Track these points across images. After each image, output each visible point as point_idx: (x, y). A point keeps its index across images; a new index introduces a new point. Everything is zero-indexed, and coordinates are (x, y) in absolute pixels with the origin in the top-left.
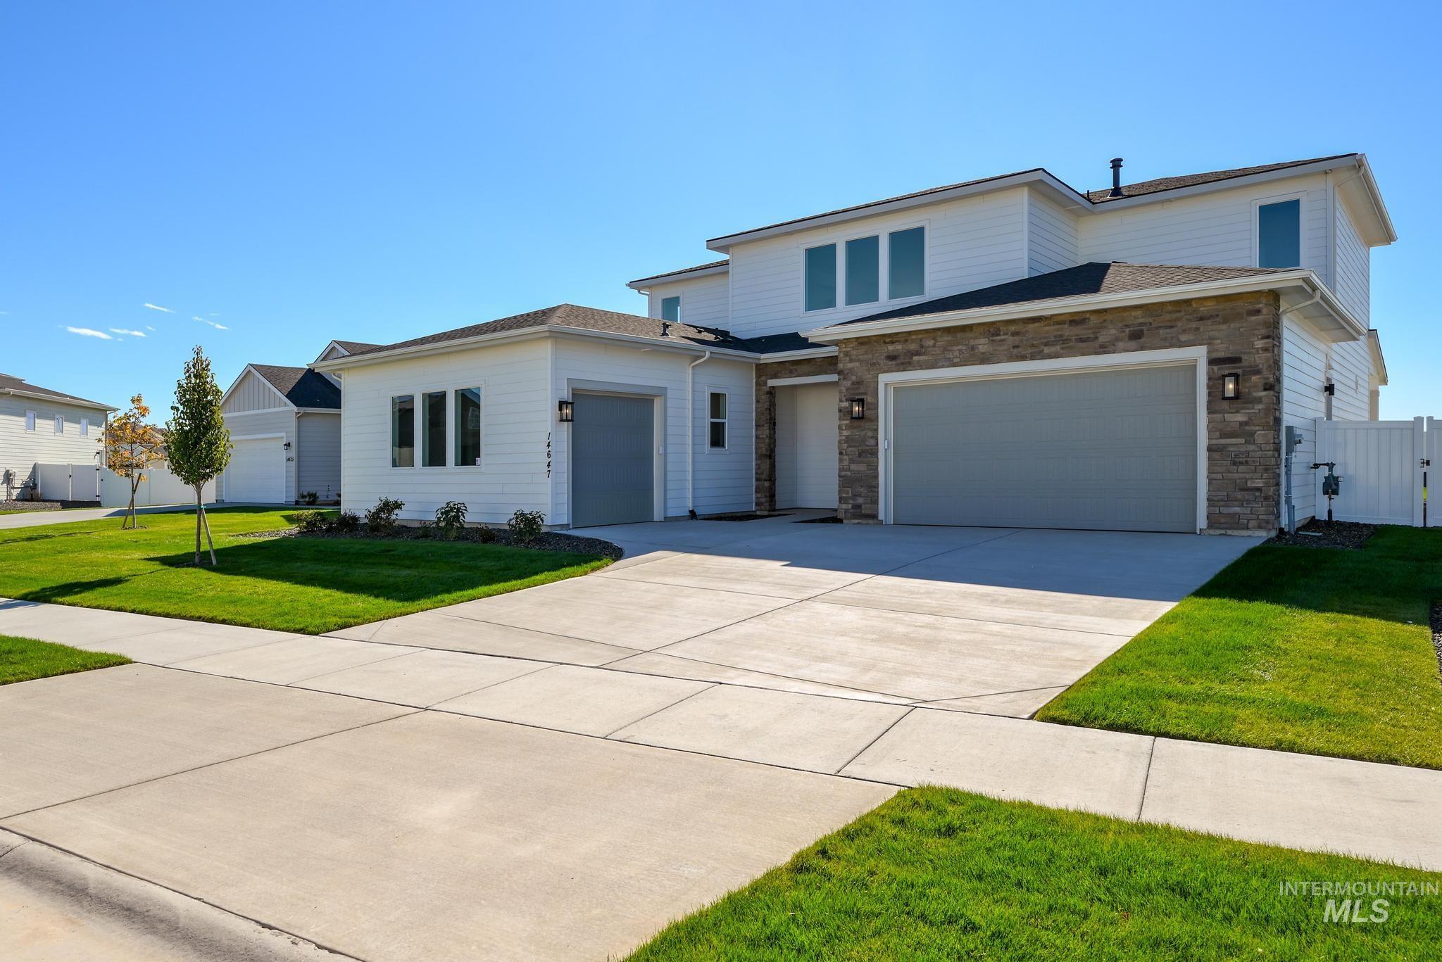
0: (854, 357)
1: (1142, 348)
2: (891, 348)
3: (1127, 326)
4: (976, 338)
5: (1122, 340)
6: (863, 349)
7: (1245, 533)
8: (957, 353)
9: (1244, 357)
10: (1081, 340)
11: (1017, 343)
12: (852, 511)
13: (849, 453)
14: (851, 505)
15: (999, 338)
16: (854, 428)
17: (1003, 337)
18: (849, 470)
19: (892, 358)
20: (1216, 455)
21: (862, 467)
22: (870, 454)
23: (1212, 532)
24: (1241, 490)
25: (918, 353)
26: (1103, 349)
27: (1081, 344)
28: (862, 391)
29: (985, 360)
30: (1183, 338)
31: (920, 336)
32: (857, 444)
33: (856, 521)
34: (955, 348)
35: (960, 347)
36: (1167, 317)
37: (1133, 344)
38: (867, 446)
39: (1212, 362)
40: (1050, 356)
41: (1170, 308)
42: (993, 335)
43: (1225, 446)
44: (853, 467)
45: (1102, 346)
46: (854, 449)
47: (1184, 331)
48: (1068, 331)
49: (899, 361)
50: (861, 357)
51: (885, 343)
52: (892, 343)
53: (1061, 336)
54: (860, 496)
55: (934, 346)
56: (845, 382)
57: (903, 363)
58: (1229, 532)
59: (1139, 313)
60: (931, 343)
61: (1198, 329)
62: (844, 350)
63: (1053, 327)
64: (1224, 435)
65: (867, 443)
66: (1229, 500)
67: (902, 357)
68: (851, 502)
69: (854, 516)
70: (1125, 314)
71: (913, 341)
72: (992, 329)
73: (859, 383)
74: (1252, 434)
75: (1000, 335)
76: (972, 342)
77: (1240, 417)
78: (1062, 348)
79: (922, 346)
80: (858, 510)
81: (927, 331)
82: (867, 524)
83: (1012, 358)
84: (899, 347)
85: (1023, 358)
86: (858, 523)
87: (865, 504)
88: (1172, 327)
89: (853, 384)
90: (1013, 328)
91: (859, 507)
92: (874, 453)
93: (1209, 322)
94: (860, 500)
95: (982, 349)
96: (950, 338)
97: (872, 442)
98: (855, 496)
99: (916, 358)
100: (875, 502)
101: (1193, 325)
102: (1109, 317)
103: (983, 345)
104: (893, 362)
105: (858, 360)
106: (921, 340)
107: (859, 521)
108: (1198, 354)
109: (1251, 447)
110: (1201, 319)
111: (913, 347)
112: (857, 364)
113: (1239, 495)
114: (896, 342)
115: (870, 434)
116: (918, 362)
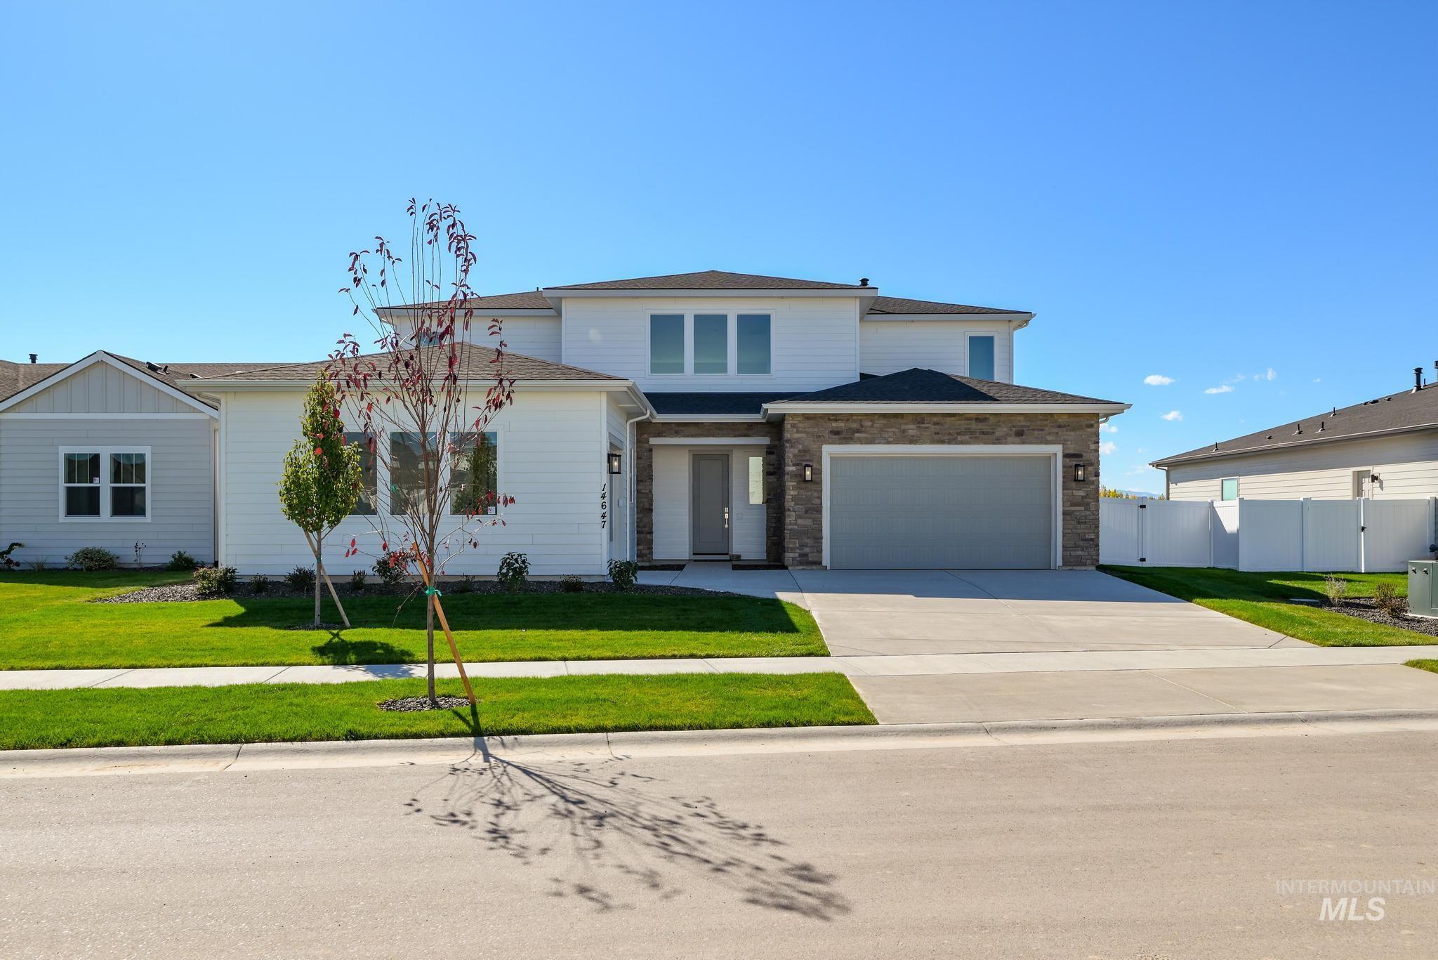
0: (801, 429)
1: (1024, 443)
2: (834, 424)
3: (1014, 426)
4: (906, 424)
5: (1010, 436)
6: (809, 423)
7: (1083, 568)
8: (891, 434)
9: (1084, 454)
10: (983, 433)
11: (937, 431)
12: (798, 559)
13: (796, 509)
14: (797, 555)
15: (923, 425)
16: (801, 489)
17: (927, 425)
18: (796, 524)
19: (836, 432)
20: (1068, 517)
21: (808, 522)
22: (816, 511)
23: (1064, 568)
24: (1082, 540)
25: (858, 431)
26: (998, 441)
27: (983, 436)
28: (808, 458)
29: (913, 441)
30: (1049, 438)
31: (860, 418)
32: (804, 503)
33: (801, 567)
34: (890, 430)
35: (893, 430)
36: (1039, 423)
37: (1017, 439)
38: (813, 504)
39: (1066, 456)
40: (962, 443)
41: (1041, 417)
42: (919, 423)
43: (1074, 511)
44: (799, 521)
45: (997, 439)
46: (800, 507)
47: (1050, 434)
48: (974, 426)
49: (841, 436)
50: (807, 429)
51: (830, 419)
52: (836, 420)
53: (969, 429)
54: (807, 546)
55: (872, 426)
56: (792, 450)
57: (845, 438)
58: (1074, 568)
59: (1022, 418)
60: (870, 424)
61: (1057, 433)
62: (791, 422)
63: (963, 422)
64: (1072, 505)
65: (813, 502)
66: (1076, 546)
67: (845, 433)
68: (798, 551)
69: (801, 563)
70: (1013, 418)
71: (854, 421)
72: (919, 419)
73: (805, 451)
74: (1088, 504)
75: (924, 423)
76: (903, 427)
77: (1081, 493)
78: (970, 438)
79: (862, 426)
80: (805, 558)
81: (866, 414)
82: (810, 570)
83: (933, 442)
84: (841, 424)
85: (943, 442)
86: (803, 569)
87: (811, 553)
88: (1042, 430)
89: (799, 451)
90: (935, 419)
91: (806, 555)
92: (819, 510)
93: (1064, 429)
94: (807, 550)
95: (911, 432)
96: (885, 422)
97: (817, 501)
98: (802, 546)
99: (857, 435)
100: (820, 551)
101: (1055, 430)
102: (1002, 419)
103: (912, 429)
104: (837, 436)
105: (805, 432)
106: (861, 421)
107: (804, 567)
108: (1057, 449)
109: (1088, 513)
110: (1059, 427)
111: (855, 425)
112: (804, 435)
113: (1081, 543)
114: (840, 420)
115: (816, 494)
116: (859, 438)
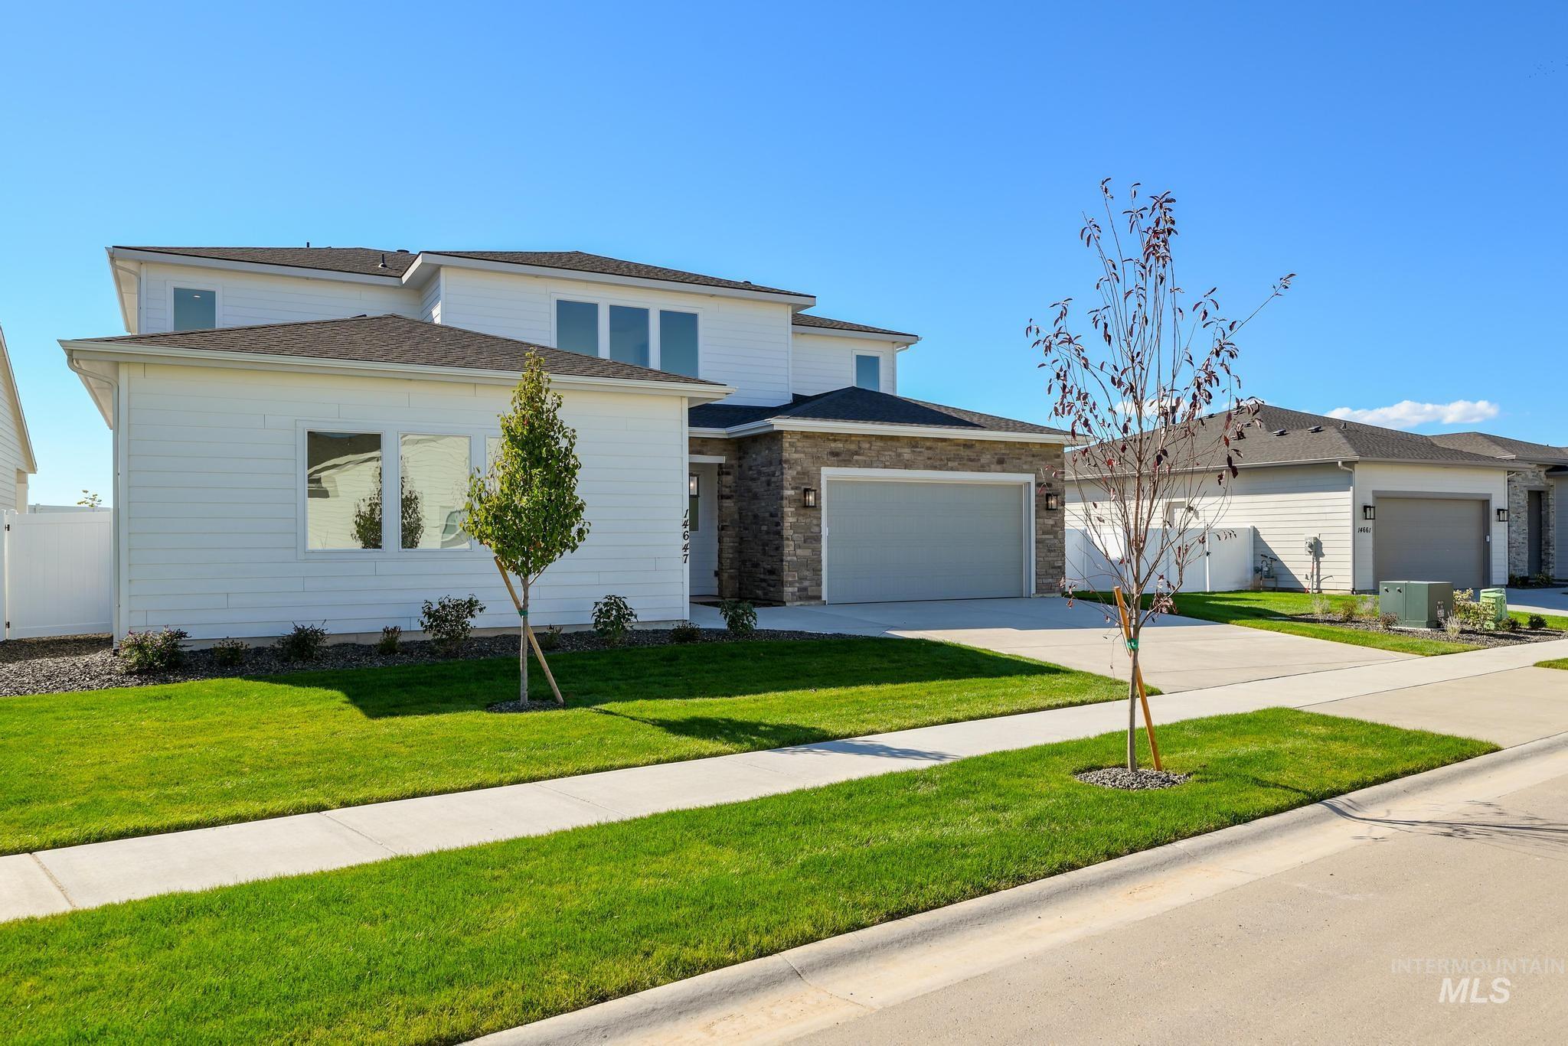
0: (800, 449)
1: (1004, 471)
2: (833, 445)
3: (996, 454)
4: (902, 447)
5: (993, 464)
6: (807, 443)
7: (1052, 595)
8: (888, 458)
9: (1053, 484)
10: (971, 460)
11: (930, 456)
12: (797, 594)
13: (795, 539)
14: (796, 589)
15: (918, 450)
16: (799, 515)
17: (921, 450)
18: (795, 555)
19: (835, 454)
20: (1040, 546)
21: (807, 553)
22: (815, 540)
23: (1036, 595)
24: (1052, 568)
25: (857, 453)
26: (982, 469)
27: (970, 463)
28: (806, 481)
29: (907, 466)
30: (1025, 467)
31: (858, 439)
32: (803, 531)
33: (799, 603)
34: (886, 453)
35: (890, 453)
36: (1017, 451)
37: (999, 467)
38: (812, 532)
39: (1038, 485)
40: (952, 469)
41: (1018, 446)
42: (913, 447)
43: (1045, 539)
44: (799, 552)
45: (983, 466)
46: (800, 535)
47: (1026, 462)
48: (965, 453)
49: (841, 458)
50: (806, 450)
51: (829, 440)
52: (835, 440)
53: (958, 455)
54: (806, 579)
55: (870, 449)
56: (790, 472)
57: (845, 461)
58: (1045, 595)
59: (1002, 446)
60: (867, 446)
61: (1031, 462)
62: (790, 440)
63: (953, 448)
64: (1044, 533)
65: (812, 530)
66: (1047, 574)
67: (843, 455)
68: (797, 585)
69: (800, 599)
70: (996, 446)
71: (852, 442)
72: (914, 442)
73: (804, 473)
74: (1056, 532)
75: (917, 447)
76: (899, 450)
77: (1051, 522)
78: (959, 464)
79: (860, 448)
80: (805, 593)
81: (864, 435)
82: (808, 605)
83: (926, 467)
84: (840, 445)
85: (934, 468)
86: (801, 605)
87: (811, 586)
88: (1020, 459)
89: (798, 473)
90: (928, 444)
91: (805, 589)
92: (818, 539)
93: (1037, 459)
94: (806, 583)
95: (907, 456)
96: (882, 444)
97: (816, 529)
98: (801, 579)
99: (855, 457)
100: (819, 584)
101: (1030, 459)
102: (987, 446)
103: (907, 453)
104: (835, 458)
105: (804, 452)
106: (859, 442)
107: (802, 603)
108: (1030, 478)
109: (1056, 541)
110: (1033, 456)
111: (853, 447)
112: (802, 455)
113: (1051, 571)
114: (838, 440)
115: (815, 522)
116: (857, 461)
